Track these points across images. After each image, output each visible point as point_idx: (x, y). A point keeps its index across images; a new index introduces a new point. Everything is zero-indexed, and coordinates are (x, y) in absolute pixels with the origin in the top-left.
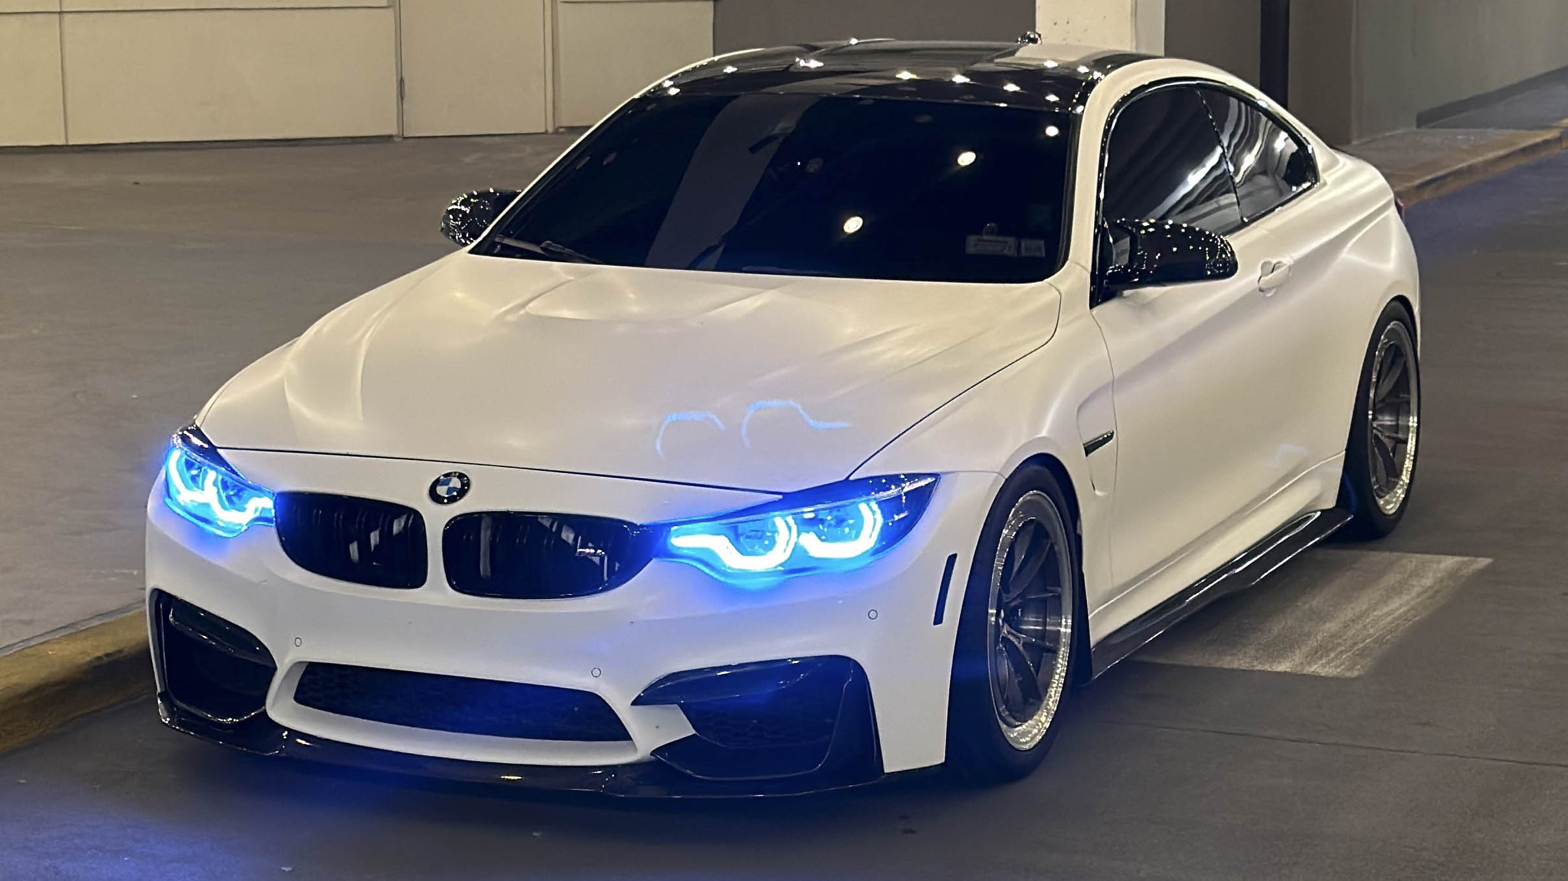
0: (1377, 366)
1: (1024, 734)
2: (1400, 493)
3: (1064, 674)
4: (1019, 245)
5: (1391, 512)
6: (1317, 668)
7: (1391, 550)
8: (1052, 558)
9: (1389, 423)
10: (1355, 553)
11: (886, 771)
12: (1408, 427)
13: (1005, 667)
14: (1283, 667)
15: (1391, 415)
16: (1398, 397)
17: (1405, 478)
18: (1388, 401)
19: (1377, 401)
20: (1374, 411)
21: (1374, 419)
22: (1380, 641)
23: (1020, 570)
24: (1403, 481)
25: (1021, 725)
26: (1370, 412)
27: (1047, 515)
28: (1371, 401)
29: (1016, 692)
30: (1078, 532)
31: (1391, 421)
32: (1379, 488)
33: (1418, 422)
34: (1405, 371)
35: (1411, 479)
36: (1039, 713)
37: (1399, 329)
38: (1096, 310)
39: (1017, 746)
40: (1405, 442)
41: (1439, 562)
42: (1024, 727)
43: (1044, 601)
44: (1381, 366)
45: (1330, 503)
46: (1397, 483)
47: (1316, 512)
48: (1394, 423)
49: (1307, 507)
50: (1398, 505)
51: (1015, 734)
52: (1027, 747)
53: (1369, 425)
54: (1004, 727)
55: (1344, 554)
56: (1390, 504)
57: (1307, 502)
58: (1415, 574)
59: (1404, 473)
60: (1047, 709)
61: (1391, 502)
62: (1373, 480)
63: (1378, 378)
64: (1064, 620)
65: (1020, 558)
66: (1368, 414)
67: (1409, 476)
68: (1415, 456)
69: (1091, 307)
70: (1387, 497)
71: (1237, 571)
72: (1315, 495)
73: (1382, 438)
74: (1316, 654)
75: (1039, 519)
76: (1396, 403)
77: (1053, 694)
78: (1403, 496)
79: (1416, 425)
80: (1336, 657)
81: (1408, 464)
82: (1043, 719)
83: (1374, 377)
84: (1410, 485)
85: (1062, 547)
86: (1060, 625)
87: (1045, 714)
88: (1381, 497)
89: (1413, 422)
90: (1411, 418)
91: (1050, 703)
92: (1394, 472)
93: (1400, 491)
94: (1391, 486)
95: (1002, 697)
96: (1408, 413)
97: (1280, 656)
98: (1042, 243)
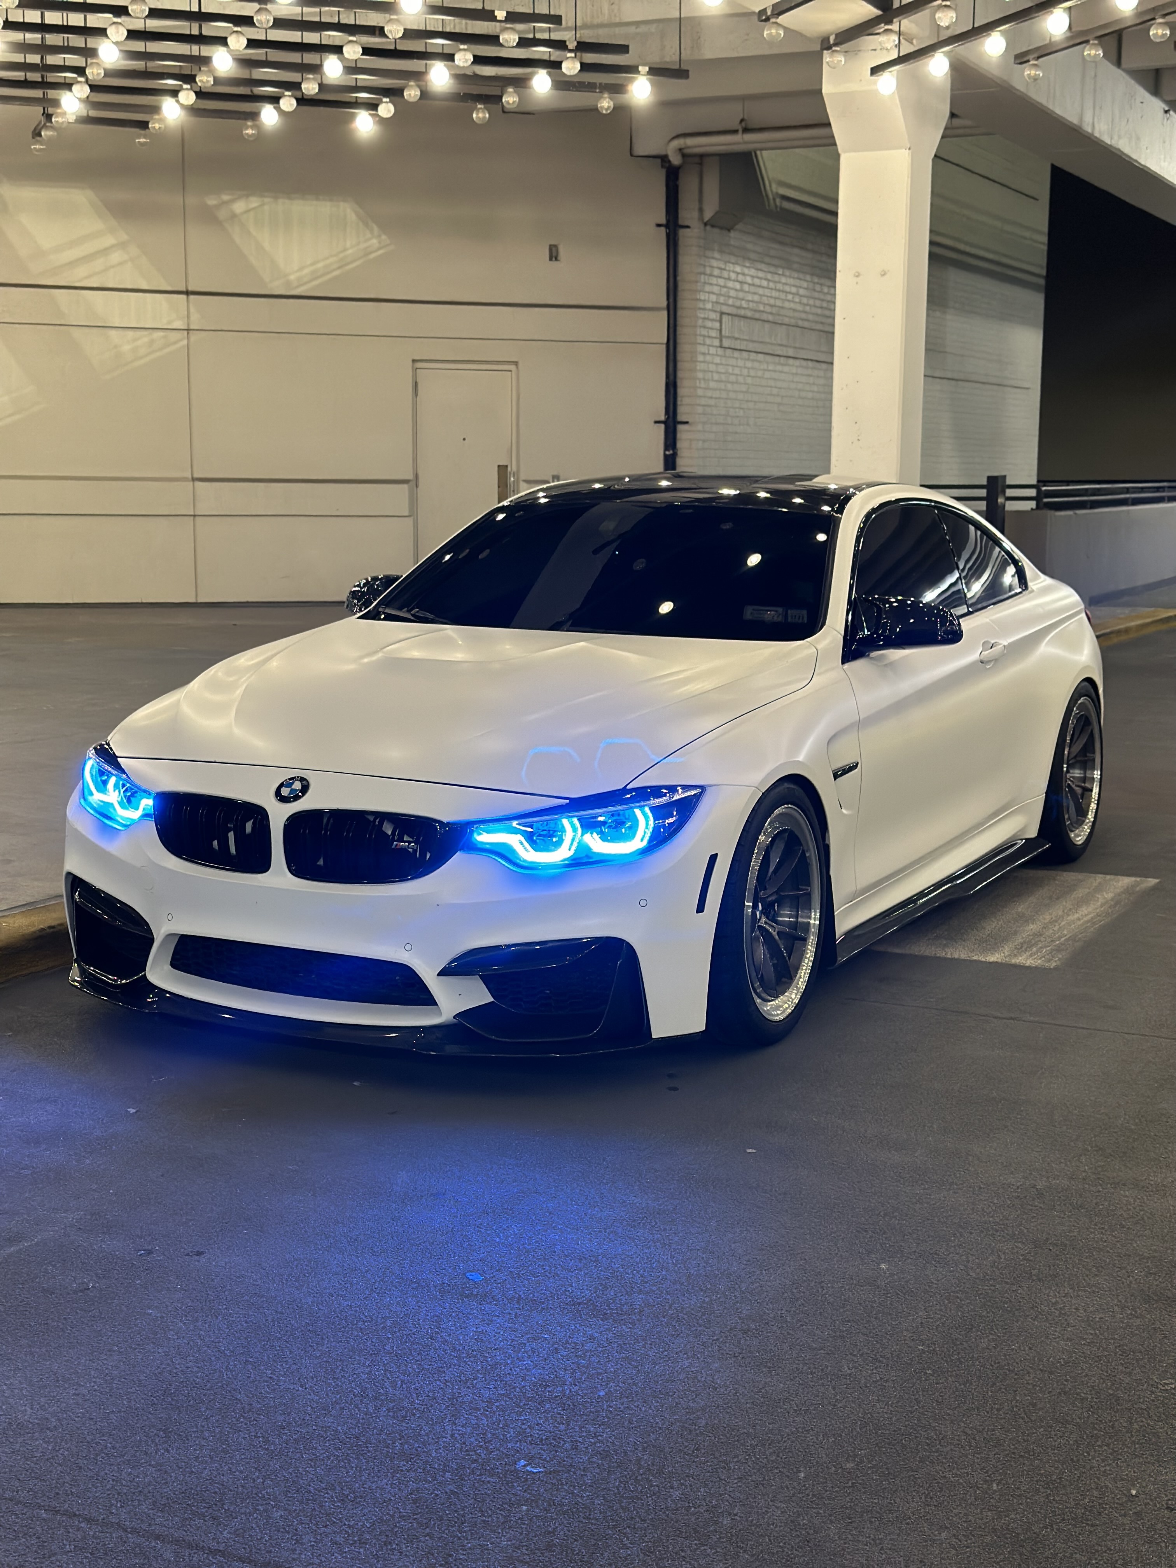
0: (1070, 731)
1: (777, 1008)
2: (1086, 828)
3: (812, 959)
4: (787, 613)
5: (1080, 843)
6: (1022, 960)
7: (1081, 872)
8: (804, 863)
9: (1078, 775)
10: (1052, 873)
11: (654, 1037)
12: (1093, 778)
13: (761, 952)
14: (994, 958)
15: (1081, 769)
16: (1086, 756)
17: (1091, 817)
18: (1079, 759)
19: (1070, 758)
20: (1068, 764)
21: (1068, 771)
22: (1073, 938)
23: (775, 872)
24: (1089, 819)
25: (772, 1000)
26: (1065, 766)
27: (799, 825)
28: (1066, 757)
29: (770, 972)
30: (827, 842)
31: (1080, 774)
32: (1071, 824)
33: (1101, 775)
34: (1092, 735)
35: (1095, 817)
36: (790, 990)
37: (1087, 702)
38: (846, 666)
39: (769, 1017)
40: (1091, 790)
41: (1118, 881)
42: (777, 1001)
43: (797, 897)
44: (1073, 731)
45: (1033, 833)
46: (1084, 821)
47: (1022, 840)
48: (1082, 775)
49: (1014, 835)
50: (1085, 838)
51: (768, 1008)
52: (777, 1019)
53: (1064, 776)
54: (758, 1001)
55: (1041, 873)
56: (1079, 836)
57: (1015, 831)
58: (1099, 889)
59: (1090, 813)
60: (797, 987)
61: (1080, 836)
62: (1066, 816)
63: (1071, 740)
64: (813, 914)
65: (775, 860)
66: (1063, 767)
67: (1093, 815)
68: (1098, 800)
69: (843, 663)
70: (1077, 831)
71: (959, 882)
72: (1022, 826)
73: (1073, 786)
74: (1020, 949)
75: (793, 829)
76: (1085, 760)
77: (802, 975)
78: (1089, 831)
79: (1099, 777)
80: (1037, 951)
81: (1093, 806)
82: (793, 996)
83: (1068, 738)
84: (1094, 822)
85: (812, 855)
86: (810, 918)
87: (796, 992)
88: (1072, 831)
89: (1097, 774)
90: (1095, 772)
91: (800, 983)
92: (1082, 812)
93: (1086, 827)
94: (1081, 823)
95: (757, 976)
96: (1093, 768)
97: (994, 948)
98: (805, 612)
